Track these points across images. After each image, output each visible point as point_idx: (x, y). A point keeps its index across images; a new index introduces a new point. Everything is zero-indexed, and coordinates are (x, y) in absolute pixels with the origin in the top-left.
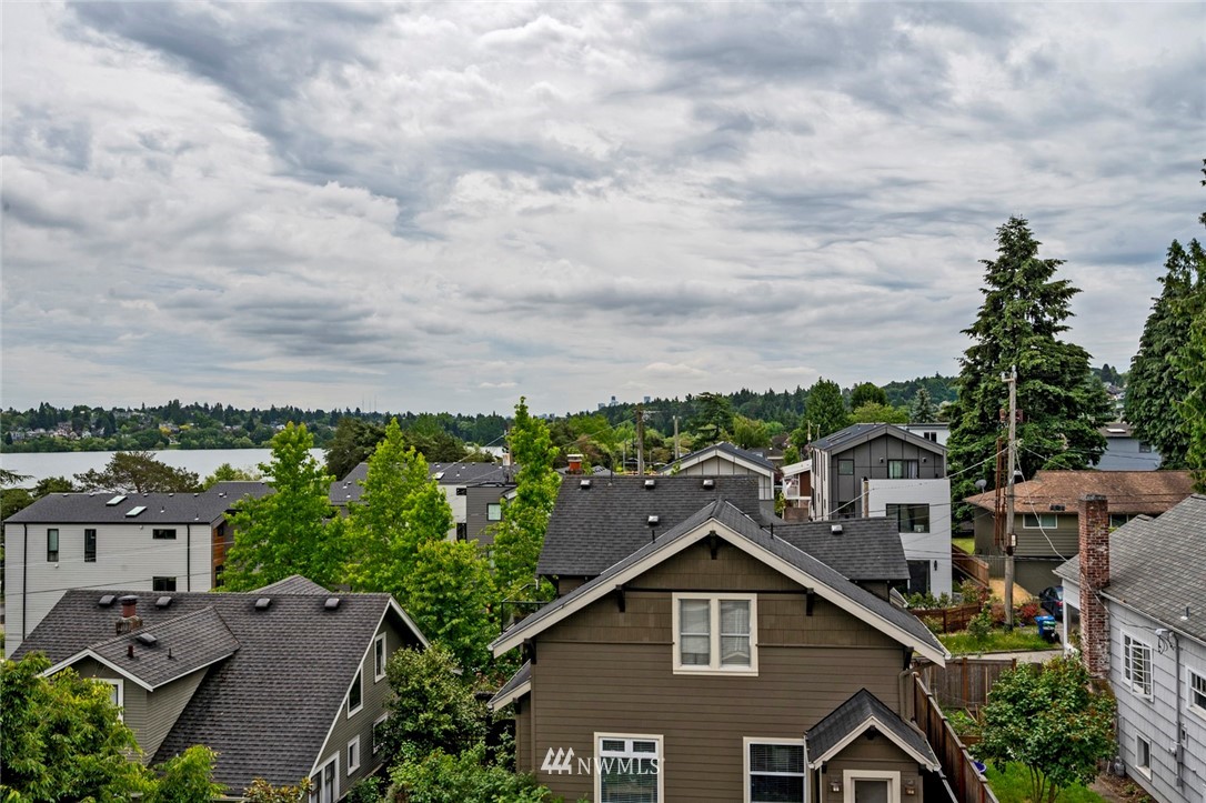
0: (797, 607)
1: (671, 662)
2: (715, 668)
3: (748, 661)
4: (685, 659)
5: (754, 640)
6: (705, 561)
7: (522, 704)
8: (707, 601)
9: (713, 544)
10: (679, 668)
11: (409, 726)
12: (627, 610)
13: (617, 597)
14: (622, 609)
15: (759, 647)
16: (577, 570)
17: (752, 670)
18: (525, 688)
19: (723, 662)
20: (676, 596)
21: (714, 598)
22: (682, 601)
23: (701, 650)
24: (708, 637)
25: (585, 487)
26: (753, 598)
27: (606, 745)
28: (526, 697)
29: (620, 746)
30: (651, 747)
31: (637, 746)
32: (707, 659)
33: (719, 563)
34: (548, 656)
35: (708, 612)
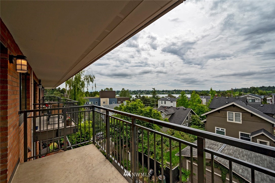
0: (249, 116)
1: (227, 120)
2: (234, 121)
3: (240, 122)
4: (229, 120)
5: (241, 119)
6: (232, 108)
7: (205, 122)
8: (233, 113)
9: (233, 105)
10: (228, 121)
12: (220, 113)
13: (219, 111)
14: (219, 112)
15: (242, 120)
16: (214, 108)
17: (241, 123)
18: (205, 120)
19: (235, 121)
20: (228, 112)
21: (234, 113)
22: (229, 112)
23: (232, 119)
24: (233, 118)
26: (241, 113)
27: (217, 129)
28: (206, 121)
29: (219, 129)
30: (224, 130)
31: (221, 130)
32: (233, 120)
33: (235, 108)
34: (209, 117)
35: (233, 114)
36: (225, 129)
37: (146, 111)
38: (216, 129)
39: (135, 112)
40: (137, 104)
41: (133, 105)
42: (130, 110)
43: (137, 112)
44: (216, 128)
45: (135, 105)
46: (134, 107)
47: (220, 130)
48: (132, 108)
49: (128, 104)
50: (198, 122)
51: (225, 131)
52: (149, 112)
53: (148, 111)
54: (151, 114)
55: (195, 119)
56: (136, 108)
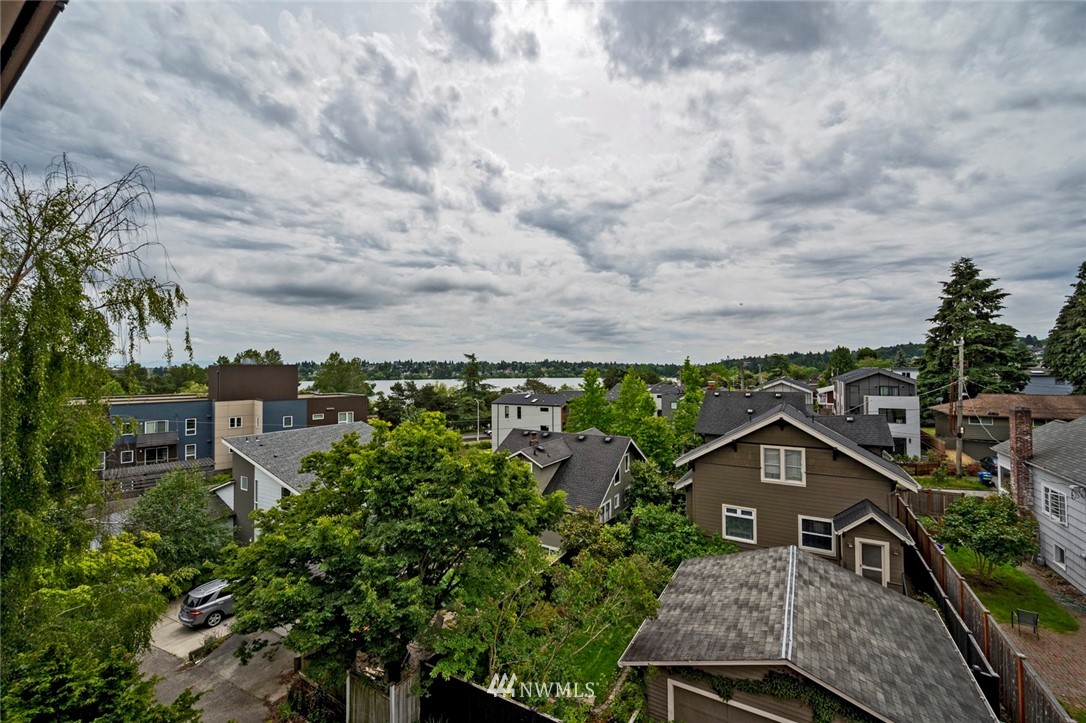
0: (828, 457)
1: (760, 476)
2: (782, 481)
3: (801, 480)
4: (767, 475)
5: (803, 470)
6: (777, 432)
7: (688, 488)
8: (779, 450)
9: (781, 423)
10: (763, 479)
11: (639, 492)
12: (738, 450)
13: (733, 445)
14: (736, 451)
15: (807, 473)
16: (713, 432)
17: (803, 483)
18: (690, 481)
19: (787, 478)
20: (762, 447)
21: (782, 449)
22: (765, 449)
23: (775, 472)
24: (779, 466)
25: (716, 396)
26: (803, 450)
27: (729, 510)
28: (690, 485)
29: (735, 511)
30: (750, 514)
31: (743, 512)
32: (778, 477)
33: (785, 433)
34: (701, 468)
35: (779, 455)
36: (754, 511)
37: (478, 471)
38: (725, 513)
39: (426, 481)
40: (429, 438)
41: (410, 444)
42: (396, 469)
43: (431, 475)
44: (725, 507)
45: (424, 441)
46: (416, 453)
47: (739, 514)
48: (408, 457)
49: (383, 436)
50: (656, 487)
51: (754, 517)
52: (494, 475)
53: (486, 471)
54: (502, 483)
55: (647, 475)
56: (427, 456)
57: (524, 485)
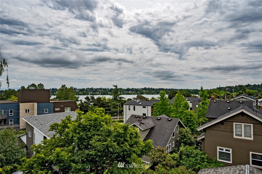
1: (233, 135)
2: (243, 137)
3: (251, 137)
4: (236, 135)
6: (241, 117)
8: (241, 125)
9: (242, 114)
10: (235, 137)
11: (183, 141)
12: (224, 125)
13: (222, 122)
15: (253, 134)
16: (213, 117)
17: (252, 139)
18: (204, 137)
19: (245, 137)
20: (234, 123)
21: (243, 124)
22: (236, 124)
23: (240, 133)
24: (242, 131)
25: (215, 102)
26: (252, 125)
27: (220, 149)
28: (204, 139)
29: (223, 150)
30: (229, 151)
31: (226, 150)
32: (241, 136)
33: (245, 117)
34: (208, 132)
35: (241, 126)
36: (231, 150)
37: (117, 131)
38: (218, 150)
39: (97, 135)
40: (98, 118)
41: (91, 121)
42: (85, 130)
43: (99, 133)
44: (218, 148)
45: (96, 119)
46: (93, 124)
47: (224, 151)
48: (90, 125)
49: (81, 117)
50: (189, 139)
51: (231, 152)
52: (123, 133)
53: (120, 131)
54: (126, 136)
55: (186, 134)
56: (97, 125)
57: (136, 137)
